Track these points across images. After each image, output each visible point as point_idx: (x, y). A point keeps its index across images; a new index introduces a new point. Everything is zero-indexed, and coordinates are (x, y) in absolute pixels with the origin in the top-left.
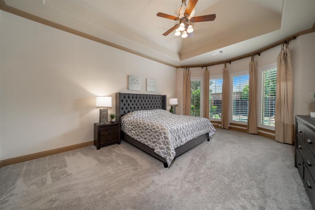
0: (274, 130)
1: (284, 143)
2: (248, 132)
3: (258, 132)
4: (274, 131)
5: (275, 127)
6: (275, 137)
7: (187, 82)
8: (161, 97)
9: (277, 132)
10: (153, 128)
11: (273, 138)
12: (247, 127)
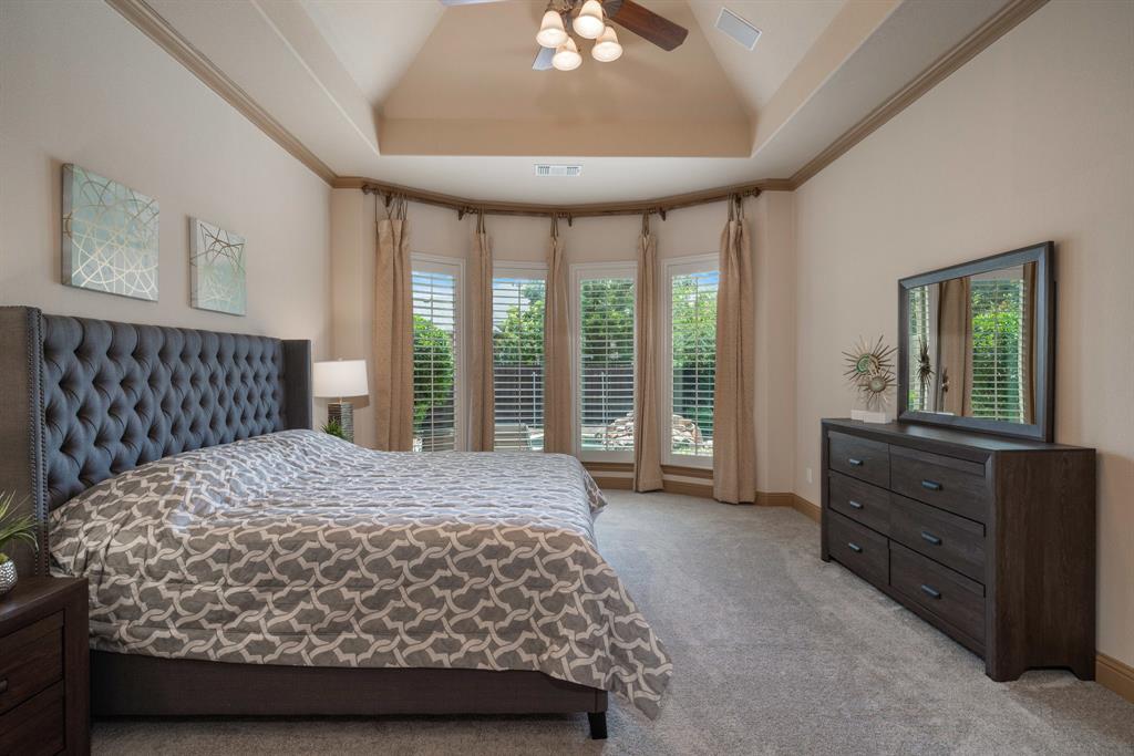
0: (711, 468)
1: (741, 503)
2: (637, 486)
3: (664, 482)
4: (711, 472)
5: (716, 459)
6: (711, 488)
7: (395, 274)
8: (279, 353)
9: (719, 475)
10: (489, 548)
11: (705, 494)
12: (632, 471)
